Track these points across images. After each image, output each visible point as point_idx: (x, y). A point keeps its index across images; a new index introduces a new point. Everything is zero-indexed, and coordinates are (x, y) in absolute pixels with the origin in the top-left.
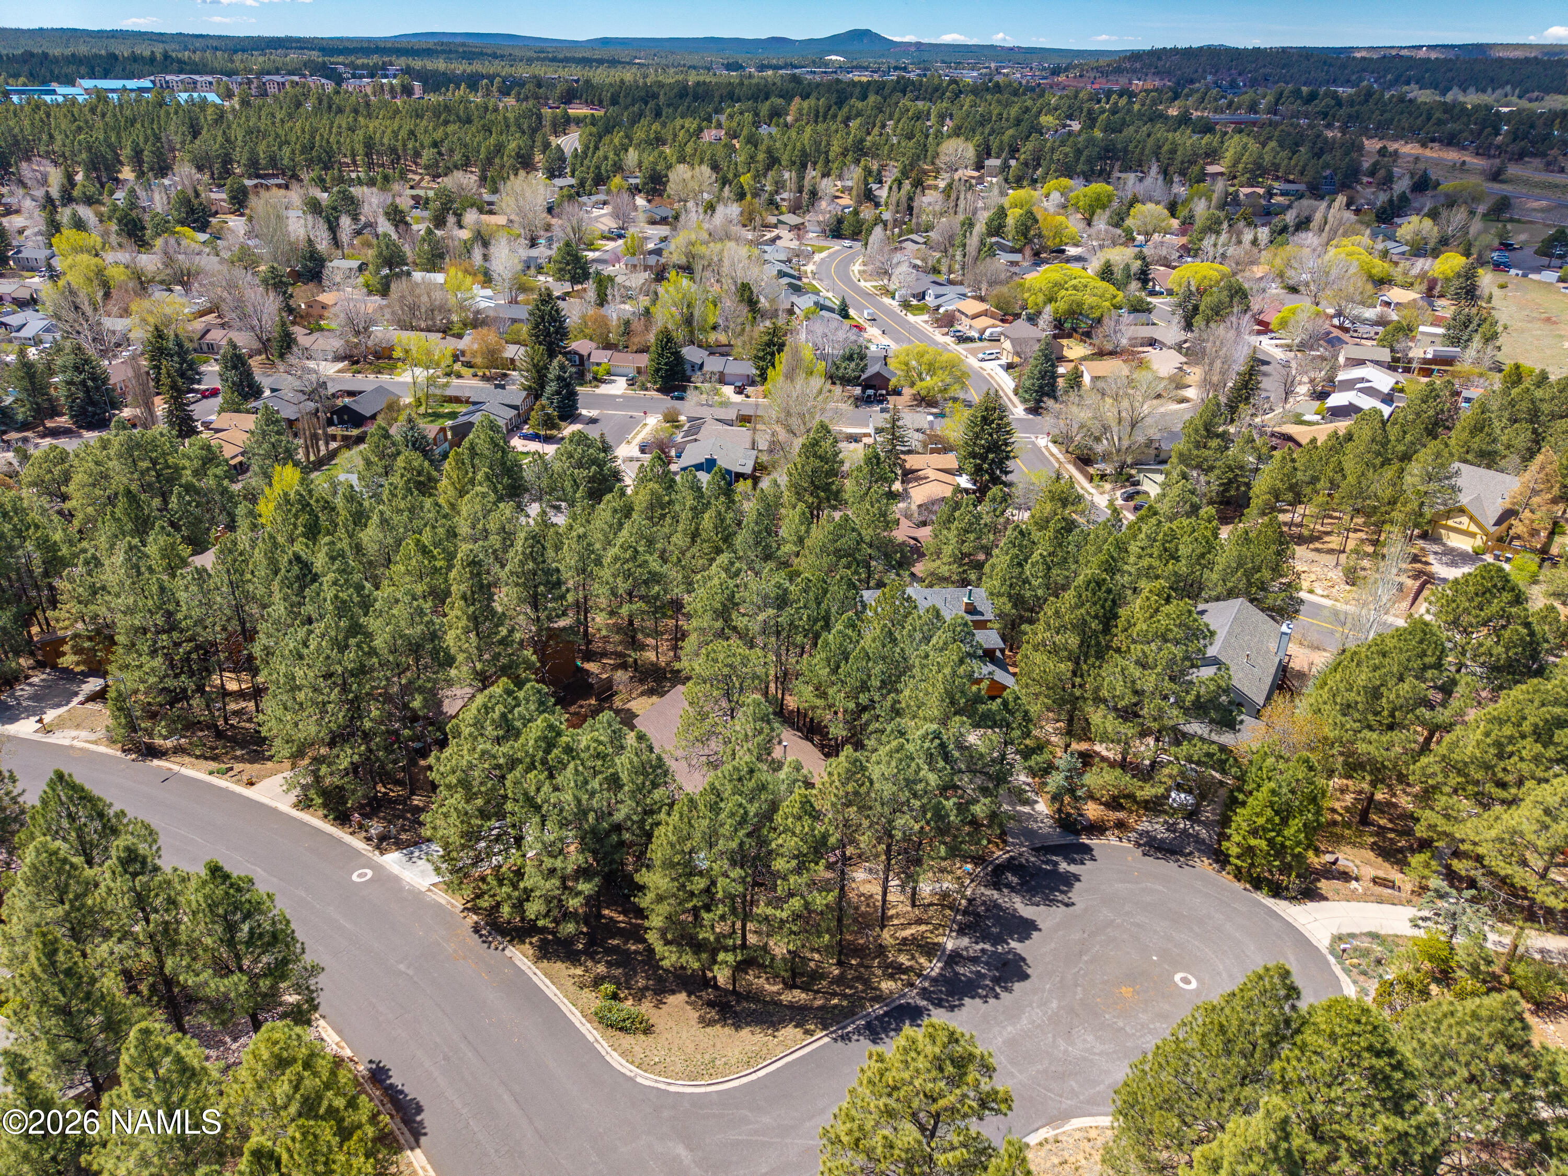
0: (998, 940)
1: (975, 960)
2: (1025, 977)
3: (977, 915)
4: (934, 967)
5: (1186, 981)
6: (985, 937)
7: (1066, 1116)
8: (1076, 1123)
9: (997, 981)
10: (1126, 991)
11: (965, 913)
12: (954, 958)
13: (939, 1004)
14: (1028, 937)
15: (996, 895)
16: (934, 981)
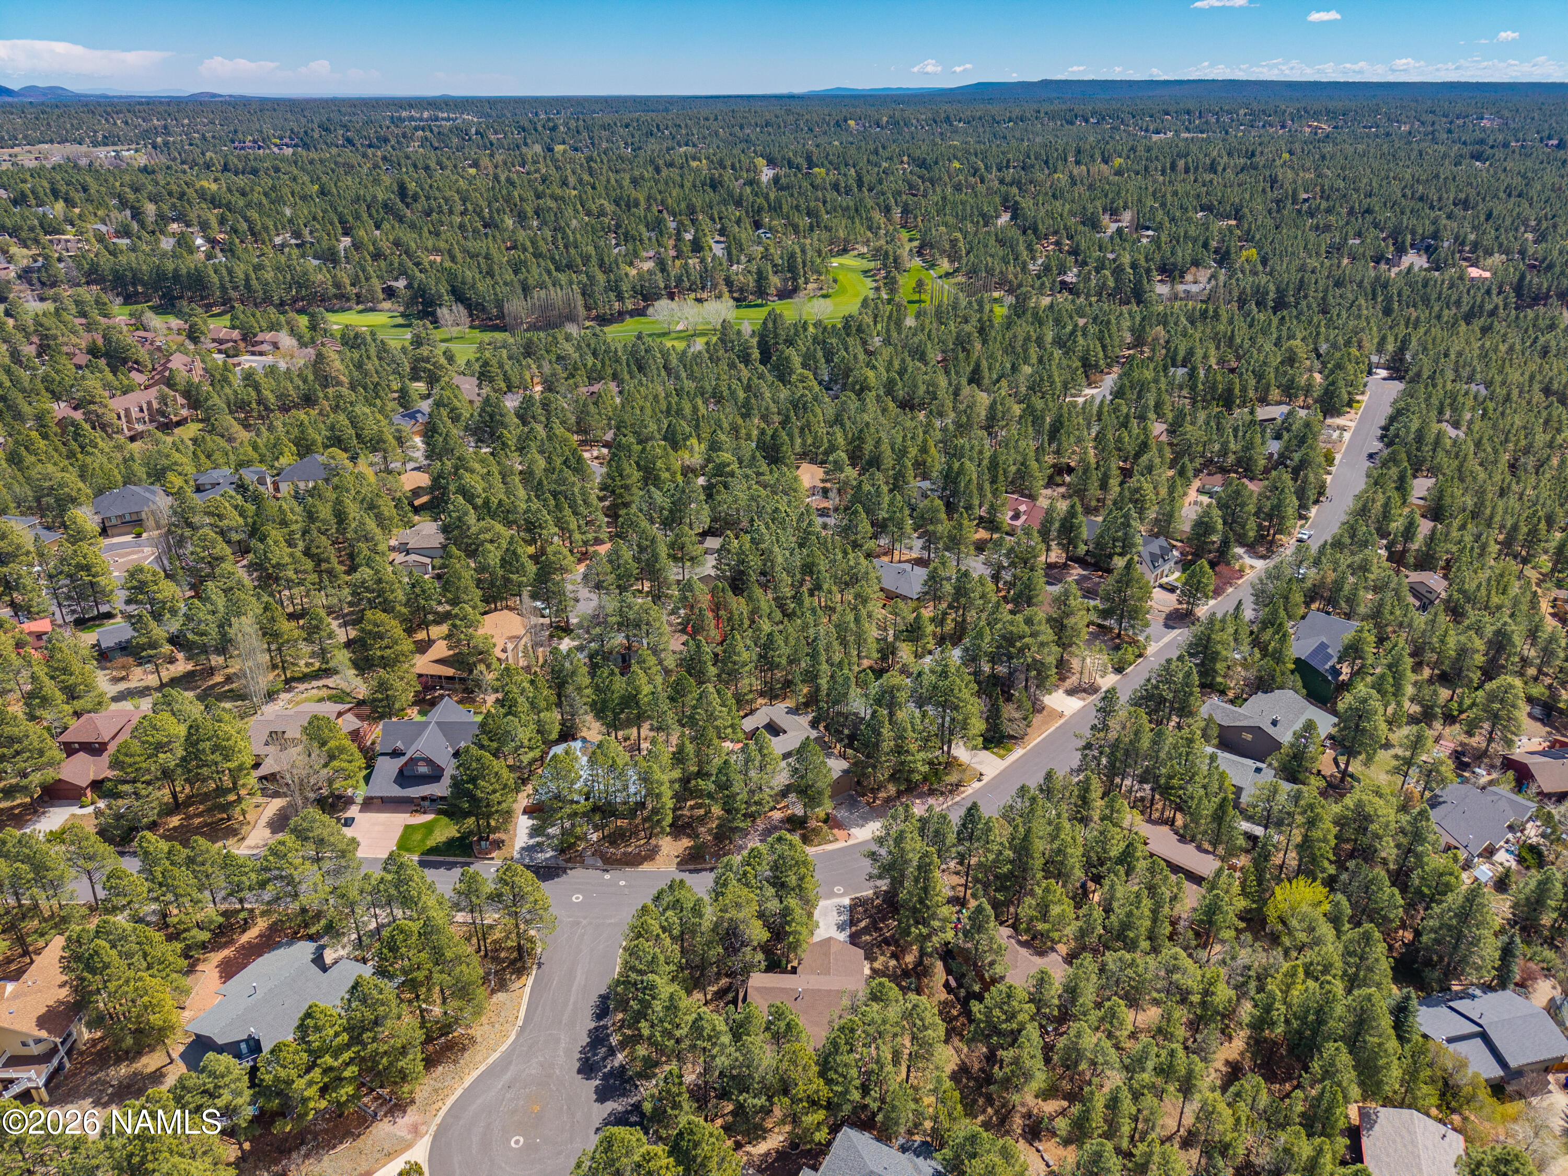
0: (605, 1077)
1: (604, 1059)
2: (579, 1072)
3: (627, 1082)
4: (614, 1040)
5: (517, 1142)
6: (611, 1073)
7: (519, 1035)
8: (513, 1037)
9: (587, 1059)
10: (537, 1108)
11: (631, 1078)
12: (612, 1052)
13: (596, 1028)
14: (596, 1092)
15: (632, 1101)
16: (608, 1036)
